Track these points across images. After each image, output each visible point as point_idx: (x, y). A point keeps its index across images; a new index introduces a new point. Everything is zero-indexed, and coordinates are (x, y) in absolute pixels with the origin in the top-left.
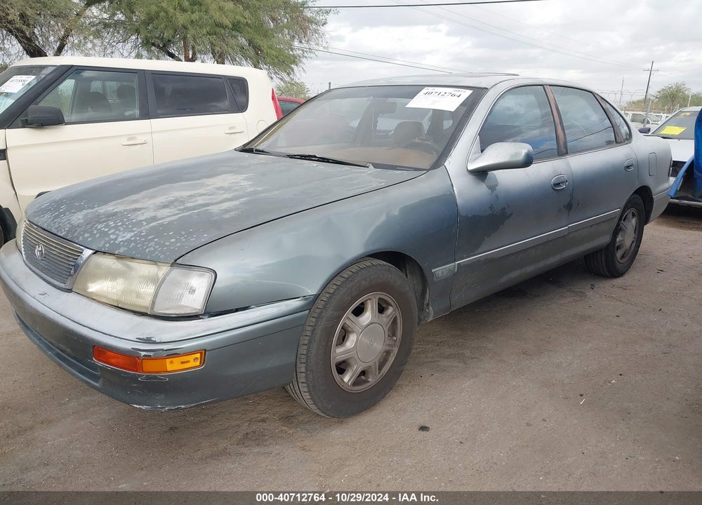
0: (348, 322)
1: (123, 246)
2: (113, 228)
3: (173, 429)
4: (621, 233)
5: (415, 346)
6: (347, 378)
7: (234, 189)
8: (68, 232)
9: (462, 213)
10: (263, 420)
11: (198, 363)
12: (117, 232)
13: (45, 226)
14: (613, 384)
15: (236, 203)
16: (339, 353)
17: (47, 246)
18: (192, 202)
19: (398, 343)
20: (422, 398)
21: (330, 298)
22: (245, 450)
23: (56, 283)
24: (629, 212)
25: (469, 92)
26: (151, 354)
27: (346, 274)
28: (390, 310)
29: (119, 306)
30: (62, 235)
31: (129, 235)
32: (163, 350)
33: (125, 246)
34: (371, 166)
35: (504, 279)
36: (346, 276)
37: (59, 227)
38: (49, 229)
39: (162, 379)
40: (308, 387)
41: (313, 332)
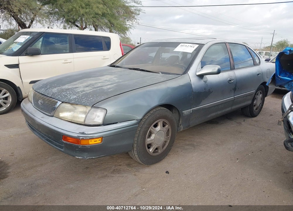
0: (152, 130)
1: (73, 100)
2: (69, 94)
3: (87, 168)
4: (255, 100)
5: (175, 141)
6: (151, 150)
7: (111, 81)
8: (52, 95)
9: (194, 91)
10: (120, 165)
11: (100, 142)
12: (70, 95)
13: (43, 93)
14: (249, 156)
15: (112, 86)
16: (148, 141)
17: (44, 100)
18: (96, 85)
19: (170, 138)
20: (178, 159)
21: (145, 121)
22: (114, 175)
23: (47, 114)
24: (259, 92)
25: (197, 46)
26: (84, 138)
27: (152, 112)
28: (167, 126)
29: (72, 121)
30: (50, 96)
31: (75, 97)
32: (88, 137)
33: (74, 100)
34: (160, 73)
35: (209, 116)
36: (151, 113)
37: (48, 93)
38: (44, 94)
39: (87, 147)
40: (137, 152)
41: (139, 132)
